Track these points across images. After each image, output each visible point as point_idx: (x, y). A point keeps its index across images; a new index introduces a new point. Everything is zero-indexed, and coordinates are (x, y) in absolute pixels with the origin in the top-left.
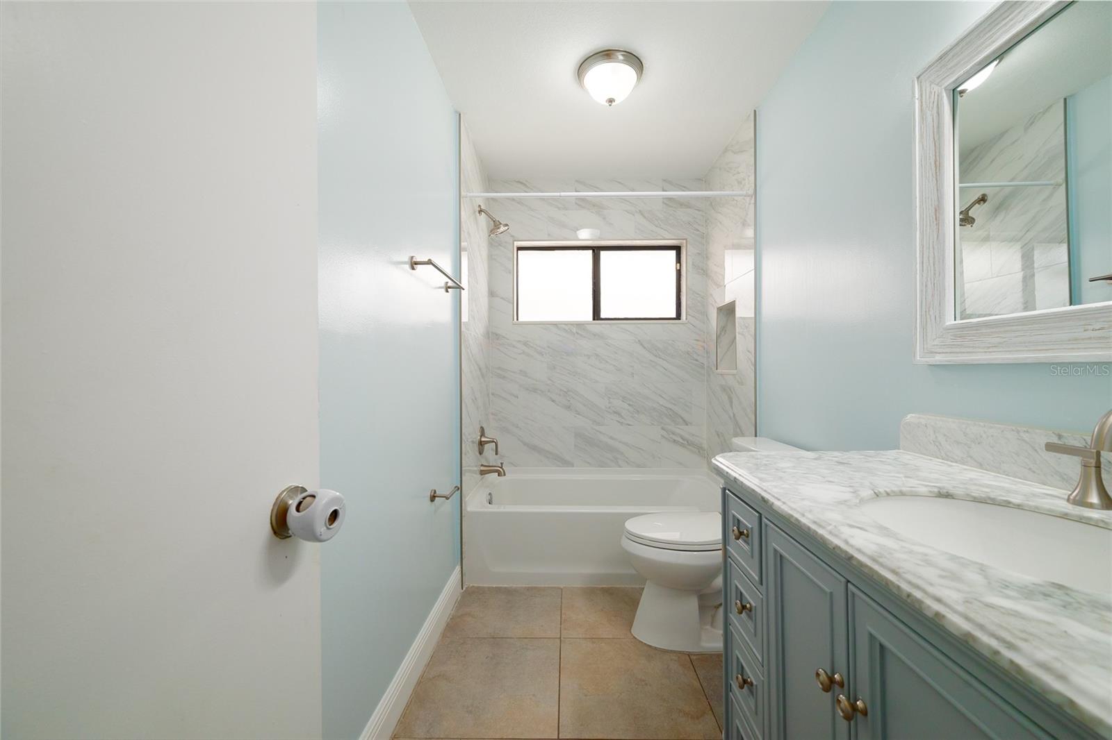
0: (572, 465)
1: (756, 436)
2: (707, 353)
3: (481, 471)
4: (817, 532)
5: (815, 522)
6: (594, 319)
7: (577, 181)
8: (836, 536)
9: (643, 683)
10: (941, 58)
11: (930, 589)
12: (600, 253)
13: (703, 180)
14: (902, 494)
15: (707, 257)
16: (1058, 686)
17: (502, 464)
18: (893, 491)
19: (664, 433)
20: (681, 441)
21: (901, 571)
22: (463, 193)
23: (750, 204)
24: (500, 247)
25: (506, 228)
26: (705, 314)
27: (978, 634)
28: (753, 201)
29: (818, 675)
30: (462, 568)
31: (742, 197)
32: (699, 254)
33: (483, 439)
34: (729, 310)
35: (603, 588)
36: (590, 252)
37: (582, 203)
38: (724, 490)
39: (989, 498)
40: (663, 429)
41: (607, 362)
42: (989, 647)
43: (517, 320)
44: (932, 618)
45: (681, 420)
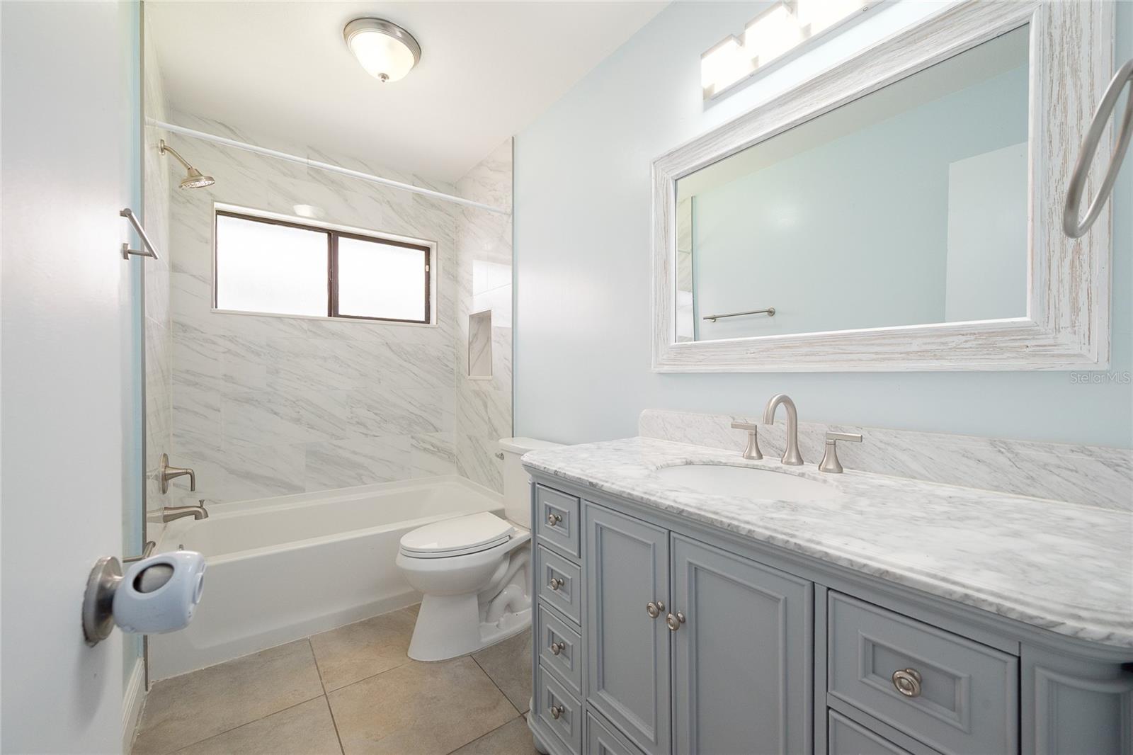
0: (303, 490)
1: (513, 437)
2: (457, 359)
3: (165, 516)
4: (650, 500)
5: (645, 493)
6: (330, 315)
7: (308, 147)
8: (666, 499)
9: (435, 700)
10: (669, 155)
11: (740, 517)
12: (338, 238)
13: (454, 186)
14: (668, 466)
15: (457, 263)
16: (819, 548)
17: (201, 502)
18: (664, 465)
19: (414, 442)
20: (432, 448)
21: (719, 511)
22: (146, 118)
23: (507, 222)
24: (188, 205)
25: (210, 182)
26: (454, 320)
27: (774, 535)
28: (510, 220)
29: (649, 607)
30: (146, 660)
31: (499, 214)
32: (450, 259)
33: (169, 471)
34: (483, 320)
35: (361, 622)
36: (325, 235)
37: (316, 174)
38: (534, 485)
39: (712, 461)
40: (412, 437)
41: (349, 366)
42: (783, 540)
43: (216, 307)
44: (746, 535)
45: (431, 427)
